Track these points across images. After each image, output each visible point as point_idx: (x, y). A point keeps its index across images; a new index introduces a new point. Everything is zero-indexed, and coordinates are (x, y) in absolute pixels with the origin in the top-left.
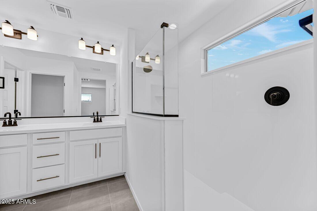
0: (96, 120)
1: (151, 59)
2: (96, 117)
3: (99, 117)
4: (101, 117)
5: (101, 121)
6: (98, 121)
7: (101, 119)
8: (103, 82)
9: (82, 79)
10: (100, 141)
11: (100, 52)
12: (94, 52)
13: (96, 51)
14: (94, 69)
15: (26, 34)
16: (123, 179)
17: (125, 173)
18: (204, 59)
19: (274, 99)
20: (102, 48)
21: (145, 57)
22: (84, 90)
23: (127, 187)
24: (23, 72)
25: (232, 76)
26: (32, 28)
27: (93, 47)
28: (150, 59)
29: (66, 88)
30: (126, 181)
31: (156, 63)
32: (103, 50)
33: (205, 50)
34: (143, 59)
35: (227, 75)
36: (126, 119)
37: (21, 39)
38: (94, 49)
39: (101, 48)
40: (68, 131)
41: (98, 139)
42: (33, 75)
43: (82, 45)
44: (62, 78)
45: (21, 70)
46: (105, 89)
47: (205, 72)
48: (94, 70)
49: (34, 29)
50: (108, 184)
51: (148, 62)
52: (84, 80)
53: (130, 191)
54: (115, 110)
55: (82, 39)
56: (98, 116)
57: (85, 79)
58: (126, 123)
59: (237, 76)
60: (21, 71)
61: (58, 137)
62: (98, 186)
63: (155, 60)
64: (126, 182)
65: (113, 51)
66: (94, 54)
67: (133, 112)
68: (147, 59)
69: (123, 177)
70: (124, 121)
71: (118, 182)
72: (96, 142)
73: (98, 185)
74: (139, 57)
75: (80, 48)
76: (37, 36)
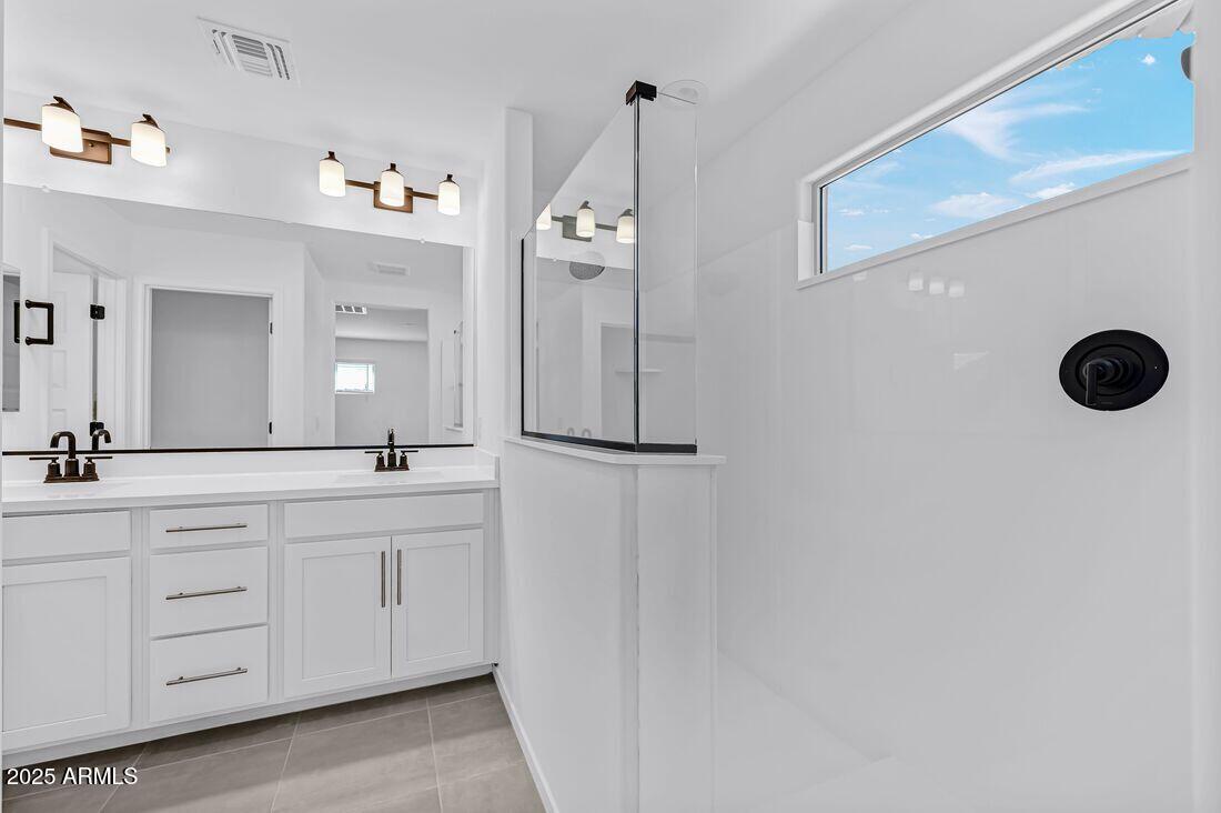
0: (386, 464)
1: (598, 226)
2: (386, 452)
3: (398, 452)
4: (403, 452)
5: (404, 466)
6: (392, 466)
7: (403, 459)
8: (419, 318)
9: (338, 308)
10: (400, 542)
11: (401, 202)
12: (377, 204)
13: (384, 199)
14: (383, 270)
15: (126, 143)
16: (487, 687)
17: (496, 665)
18: (813, 220)
19: (1100, 382)
20: (408, 190)
21: (576, 218)
22: (348, 349)
23: (502, 719)
24: (122, 284)
25: (936, 287)
26: (149, 120)
27: (375, 187)
28: (594, 226)
29: (276, 340)
30: (500, 699)
31: (619, 240)
32: (410, 194)
33: (814, 184)
34: (568, 225)
35: (916, 284)
36: (498, 459)
37: (109, 162)
38: (377, 193)
39: (407, 188)
40: (277, 503)
41: (391, 534)
42: (157, 294)
43: (332, 180)
44: (264, 303)
45: (115, 277)
46: (424, 344)
47: (815, 274)
48: (381, 272)
49: (155, 124)
50: (430, 708)
51: (589, 240)
52: (345, 311)
53: (513, 736)
54: (461, 425)
55: (332, 156)
56: (392, 447)
57: (348, 308)
58: (498, 475)
59: (956, 290)
60: (112, 281)
61: (242, 523)
62: (392, 714)
63: (615, 229)
64: (498, 699)
65: (449, 197)
66: (378, 210)
67: (524, 433)
68: (585, 225)
69: (489, 679)
70: (493, 467)
71: (467, 702)
72: (382, 544)
73: (390, 707)
74: (554, 218)
75: (323, 189)
76: (168, 150)
